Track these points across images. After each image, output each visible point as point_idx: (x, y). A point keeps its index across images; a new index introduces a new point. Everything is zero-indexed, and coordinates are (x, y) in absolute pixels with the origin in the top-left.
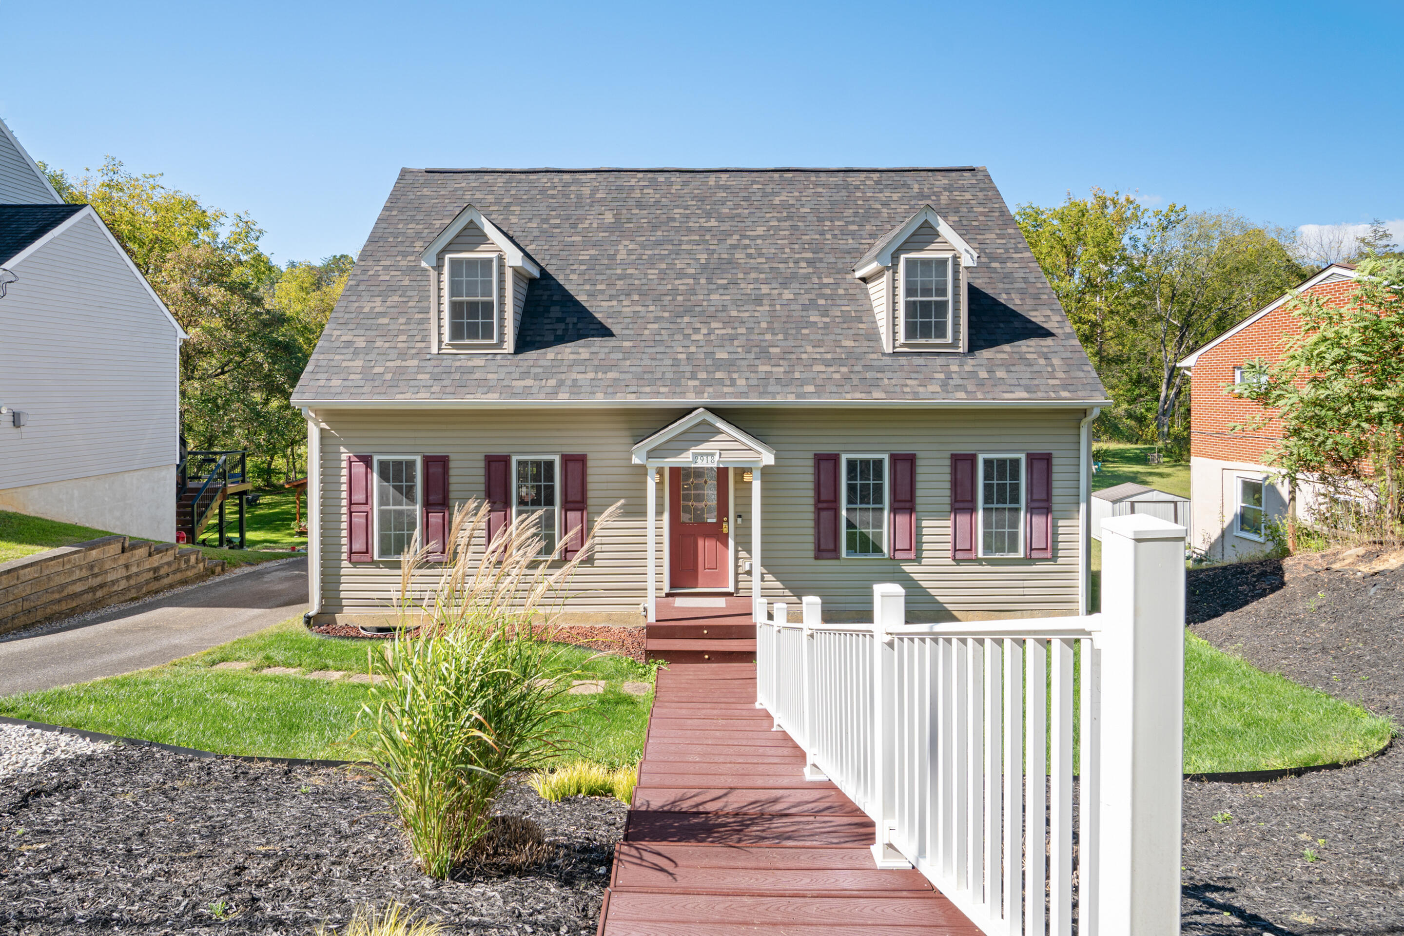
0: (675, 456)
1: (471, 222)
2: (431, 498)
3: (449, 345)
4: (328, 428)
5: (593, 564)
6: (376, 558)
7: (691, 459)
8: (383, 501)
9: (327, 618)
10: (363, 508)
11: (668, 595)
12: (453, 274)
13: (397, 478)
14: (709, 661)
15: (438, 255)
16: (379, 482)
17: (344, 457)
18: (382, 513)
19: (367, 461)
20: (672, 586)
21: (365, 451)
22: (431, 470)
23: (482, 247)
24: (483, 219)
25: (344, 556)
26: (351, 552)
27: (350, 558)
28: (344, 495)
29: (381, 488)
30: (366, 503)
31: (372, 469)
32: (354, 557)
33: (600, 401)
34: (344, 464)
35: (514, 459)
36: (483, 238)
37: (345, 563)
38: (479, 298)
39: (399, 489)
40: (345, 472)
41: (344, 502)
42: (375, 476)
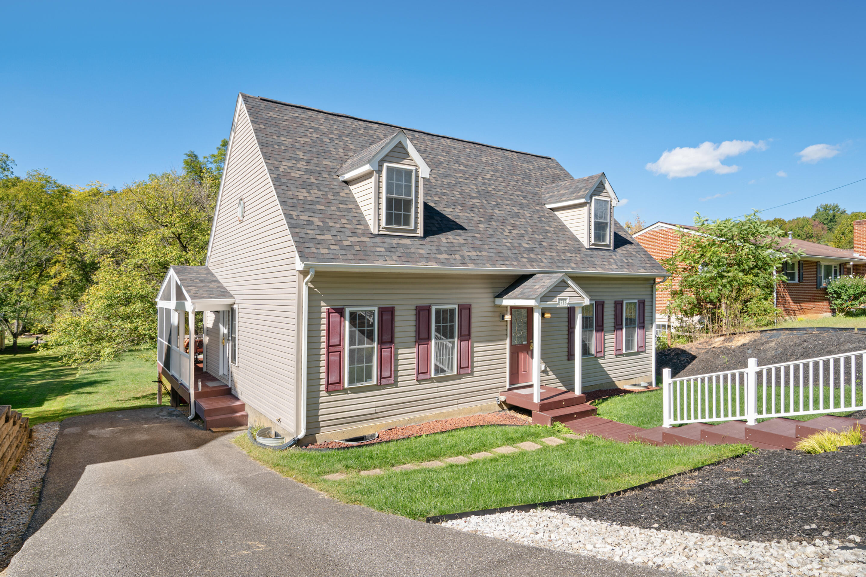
0: (551, 300)
1: (400, 142)
2: (384, 338)
3: (385, 228)
4: (313, 287)
5: (473, 375)
6: (346, 385)
7: (557, 302)
8: (352, 342)
9: (310, 438)
10: (337, 348)
11: (509, 390)
12: (389, 177)
13: (362, 324)
14: (576, 418)
15: (379, 162)
16: (350, 328)
17: (324, 309)
18: (351, 352)
19: (340, 312)
20: (511, 384)
21: (339, 304)
22: (384, 318)
23: (405, 161)
24: (408, 142)
25: (323, 388)
26: (328, 384)
27: (327, 388)
28: (324, 339)
29: (351, 333)
30: (340, 345)
31: (344, 318)
32: (331, 387)
33: (471, 268)
34: (324, 315)
35: (433, 309)
36: (406, 155)
37: (323, 393)
38: (403, 197)
39: (362, 332)
40: (324, 321)
41: (324, 345)
42: (347, 323)
